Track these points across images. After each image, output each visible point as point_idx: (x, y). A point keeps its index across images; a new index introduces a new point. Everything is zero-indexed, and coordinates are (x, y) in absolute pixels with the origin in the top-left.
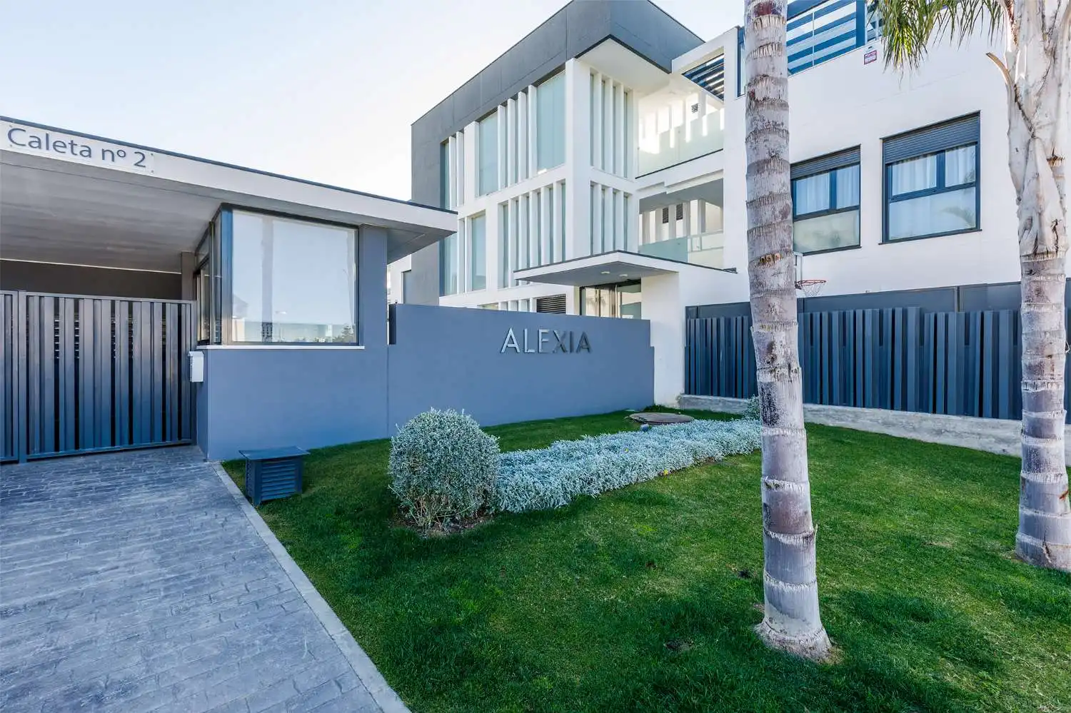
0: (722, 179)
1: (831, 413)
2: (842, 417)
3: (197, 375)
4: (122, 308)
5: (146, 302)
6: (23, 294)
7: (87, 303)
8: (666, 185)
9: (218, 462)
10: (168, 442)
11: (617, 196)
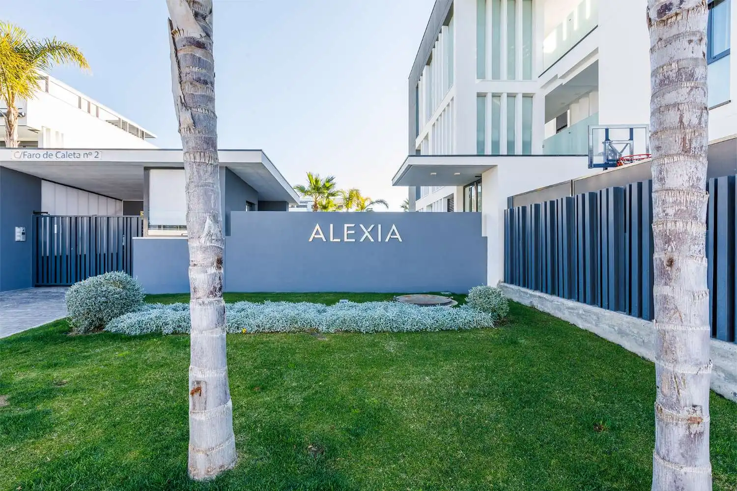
8: (559, 77)
11: (516, 99)
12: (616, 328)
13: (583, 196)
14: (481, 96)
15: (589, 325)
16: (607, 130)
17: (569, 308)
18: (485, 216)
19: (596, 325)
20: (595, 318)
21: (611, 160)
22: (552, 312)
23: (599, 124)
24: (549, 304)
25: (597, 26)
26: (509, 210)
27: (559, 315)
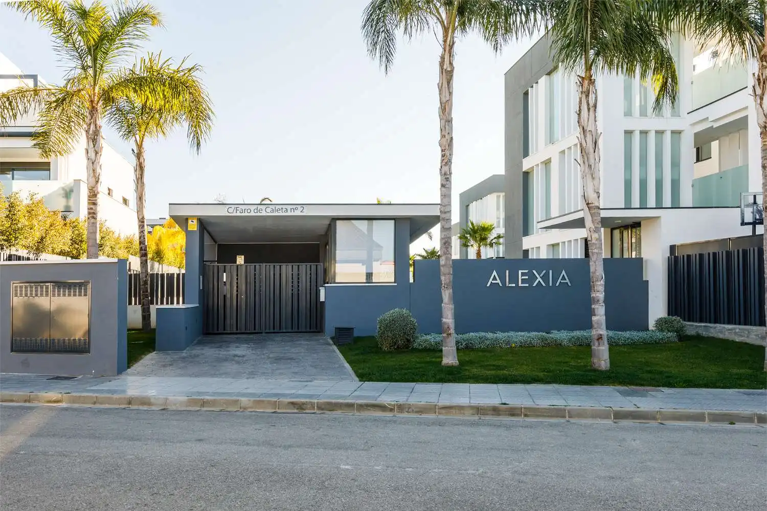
0: (747, 117)
1: (737, 331)
2: (742, 334)
3: (322, 299)
4: (295, 268)
5: (304, 264)
6: (264, 264)
7: (284, 266)
8: (710, 119)
9: (329, 337)
10: (312, 330)
11: (664, 136)
12: (760, 336)
13: (738, 251)
14: (629, 133)
15: (743, 338)
16: (755, 196)
17: (729, 330)
18: (646, 261)
19: (748, 337)
20: (747, 332)
21: (758, 220)
22: (715, 336)
23: (749, 191)
24: (712, 330)
25: (747, 87)
26: (673, 257)
27: (721, 336)
